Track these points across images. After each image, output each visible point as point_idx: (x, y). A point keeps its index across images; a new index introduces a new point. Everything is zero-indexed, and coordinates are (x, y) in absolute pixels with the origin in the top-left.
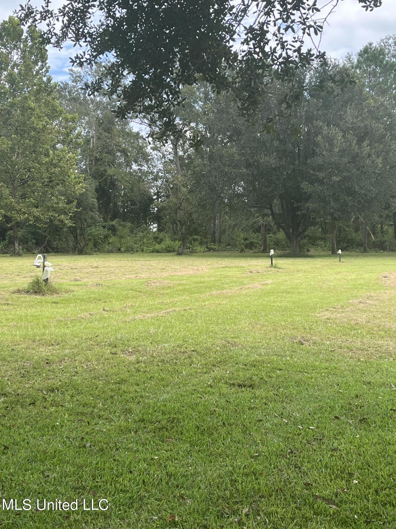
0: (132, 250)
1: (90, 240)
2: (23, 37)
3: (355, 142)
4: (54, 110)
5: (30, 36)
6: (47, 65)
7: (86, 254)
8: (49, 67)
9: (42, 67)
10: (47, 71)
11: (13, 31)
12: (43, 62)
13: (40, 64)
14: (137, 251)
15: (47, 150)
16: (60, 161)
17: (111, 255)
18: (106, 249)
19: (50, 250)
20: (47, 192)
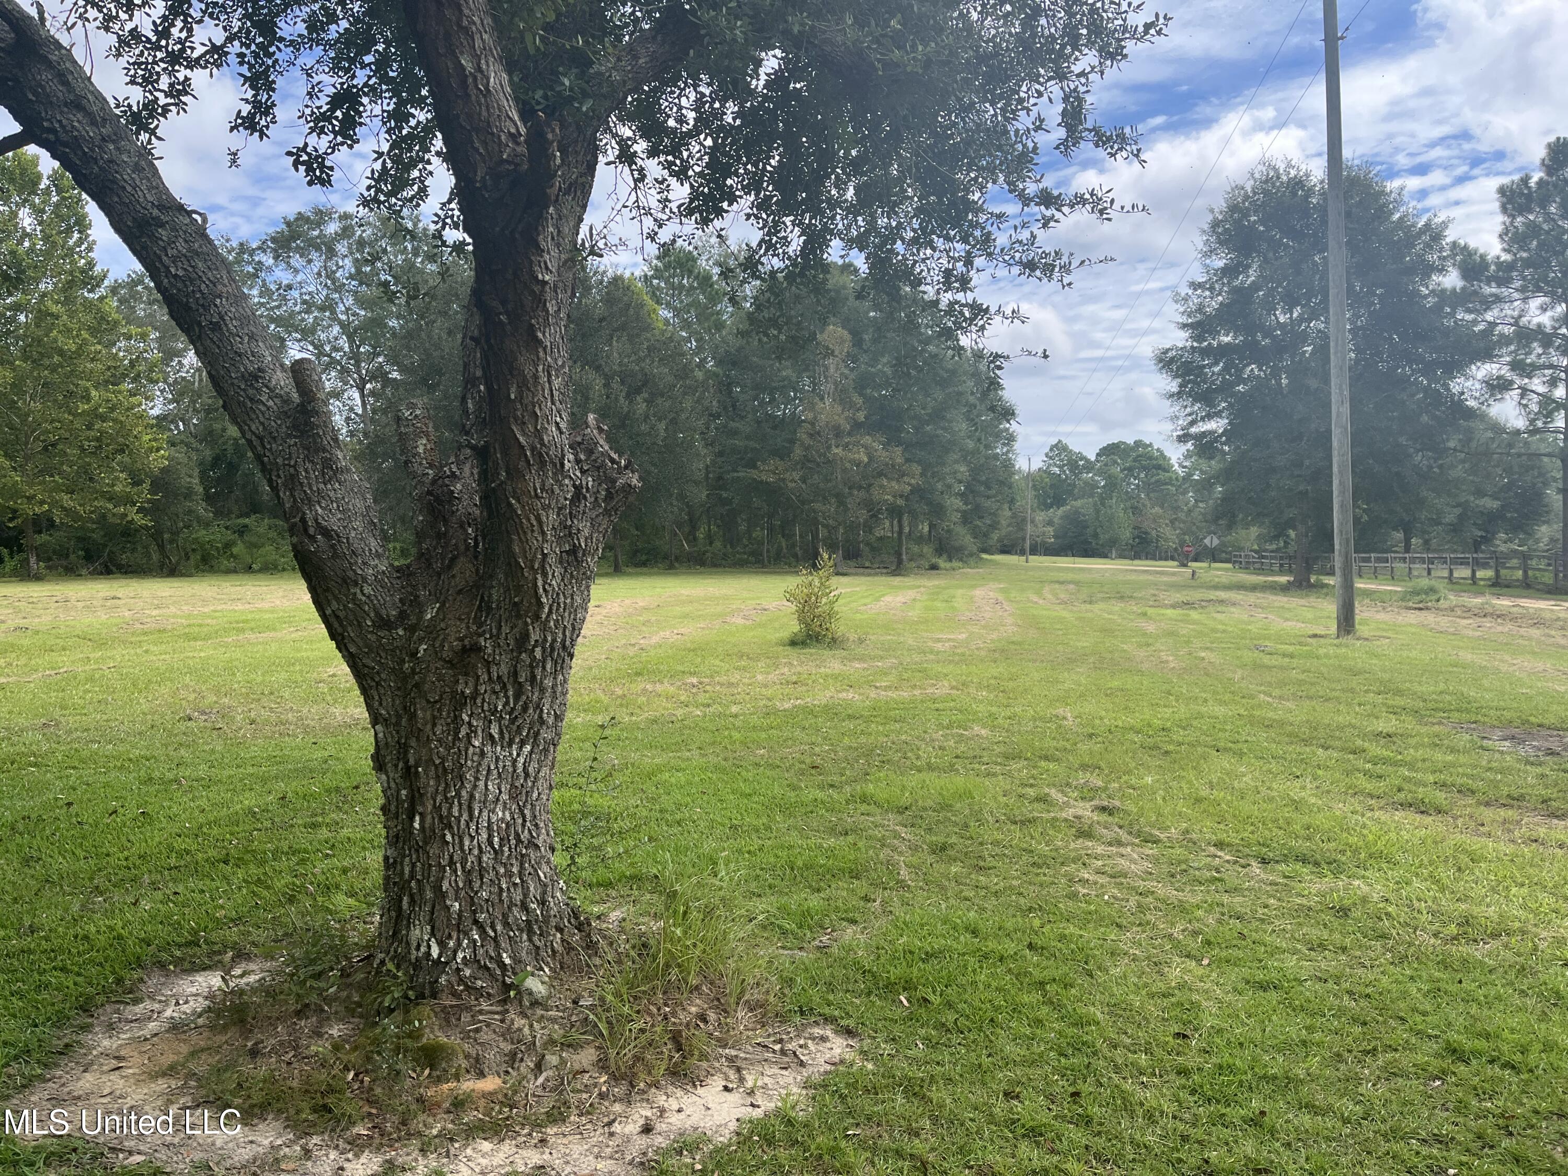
0: (276, 568)
1: (193, 550)
2: (42, 186)
3: (623, 394)
4: (102, 318)
5: (55, 185)
6: (91, 239)
7: (183, 575)
8: (94, 242)
9: (80, 242)
10: (90, 249)
11: (21, 174)
12: (80, 232)
13: (76, 235)
14: (284, 570)
15: (87, 390)
16: (112, 409)
17: (233, 577)
18: (222, 567)
19: (114, 569)
20: (89, 464)
